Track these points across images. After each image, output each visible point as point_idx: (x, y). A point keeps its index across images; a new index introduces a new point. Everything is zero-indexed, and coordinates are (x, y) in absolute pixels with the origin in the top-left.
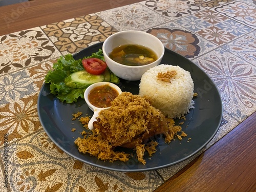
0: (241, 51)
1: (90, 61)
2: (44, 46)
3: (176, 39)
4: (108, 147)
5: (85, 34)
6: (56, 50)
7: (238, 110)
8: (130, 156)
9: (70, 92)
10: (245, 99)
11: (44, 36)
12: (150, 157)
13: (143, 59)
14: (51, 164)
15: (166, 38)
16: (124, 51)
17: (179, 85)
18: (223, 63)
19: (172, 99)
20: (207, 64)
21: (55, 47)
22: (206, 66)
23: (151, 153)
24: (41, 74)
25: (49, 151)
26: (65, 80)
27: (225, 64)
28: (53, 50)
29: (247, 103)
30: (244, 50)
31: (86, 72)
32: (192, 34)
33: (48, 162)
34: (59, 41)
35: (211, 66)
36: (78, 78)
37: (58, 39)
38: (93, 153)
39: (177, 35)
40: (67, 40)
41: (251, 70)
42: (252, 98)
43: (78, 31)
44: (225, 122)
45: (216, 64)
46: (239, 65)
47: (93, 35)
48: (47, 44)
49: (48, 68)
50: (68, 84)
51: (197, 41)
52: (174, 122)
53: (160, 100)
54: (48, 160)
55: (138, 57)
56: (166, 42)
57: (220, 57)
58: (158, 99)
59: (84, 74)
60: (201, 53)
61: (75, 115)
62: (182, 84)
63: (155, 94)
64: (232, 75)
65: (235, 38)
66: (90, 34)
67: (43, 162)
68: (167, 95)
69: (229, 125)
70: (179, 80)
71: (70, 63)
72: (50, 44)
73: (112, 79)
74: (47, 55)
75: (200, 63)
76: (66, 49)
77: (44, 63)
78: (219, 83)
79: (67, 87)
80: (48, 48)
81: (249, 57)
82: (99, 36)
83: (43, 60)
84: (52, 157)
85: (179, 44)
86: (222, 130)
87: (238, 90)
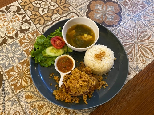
0: (148, 19)
1: (55, 39)
2: (24, 20)
3: (108, 10)
4: (69, 96)
5: (48, 8)
6: (32, 24)
7: (137, 66)
8: (80, 99)
9: (46, 60)
10: (142, 58)
11: (22, 11)
12: (89, 99)
13: (87, 37)
14: (43, 102)
15: (101, 9)
16: (75, 31)
18: (135, 30)
20: (125, 32)
21: (31, 21)
22: (124, 33)
23: (90, 97)
24: (27, 44)
25: (40, 95)
26: (42, 53)
27: (136, 32)
28: (30, 24)
29: (143, 61)
30: (150, 18)
31: (53, 47)
32: (119, 5)
33: (41, 101)
34: (32, 15)
35: (127, 34)
36: (50, 51)
37: (32, 13)
39: (108, 6)
40: (37, 13)
41: (150, 36)
42: (146, 57)
43: (43, 4)
45: (130, 32)
46: (145, 31)
47: (53, 8)
48: (26, 19)
49: (29, 39)
50: (44, 55)
51: (121, 11)
54: (41, 100)
55: (83, 35)
56: (100, 13)
57: (133, 25)
60: (123, 22)
61: (50, 75)
63: (93, 67)
64: (138, 41)
65: (146, 7)
66: (51, 7)
67: (39, 101)
71: (43, 41)
72: (27, 18)
73: (68, 49)
74: (27, 28)
75: (121, 30)
76: (38, 22)
77: (27, 35)
79: (44, 57)
80: (27, 21)
81: (152, 24)
82: (58, 8)
83: (26, 33)
84: (42, 98)
85: (109, 14)
87: (140, 52)
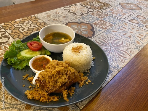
0: (117, 32)
1: (32, 43)
2: (3, 36)
3: (82, 28)
4: (46, 94)
5: (29, 28)
6: (11, 38)
7: (117, 65)
8: (59, 98)
9: (21, 62)
10: (121, 58)
11: (3, 30)
12: (71, 97)
13: (64, 40)
14: (11, 109)
15: (77, 28)
16: (53, 36)
17: (84, 54)
18: (108, 39)
19: (81, 62)
20: (99, 41)
21: (10, 36)
22: (99, 42)
23: (71, 94)
24: (2, 53)
25: (8, 101)
26: (17, 56)
27: (109, 40)
28: (9, 38)
29: (122, 60)
30: (118, 32)
31: (30, 50)
32: (90, 25)
33: (9, 108)
34: (12, 32)
35: (101, 42)
36: (25, 54)
37: (12, 31)
38: (37, 98)
39: (82, 26)
40: (18, 31)
41: (122, 42)
42: (124, 57)
43: (24, 26)
44: (111, 72)
45: (104, 40)
46: (116, 40)
47: (33, 28)
48: (5, 35)
49: (6, 49)
50: (19, 58)
51: (93, 28)
52: (83, 74)
53: (75, 63)
54: (8, 106)
55: (61, 39)
56: (76, 30)
57: (106, 36)
58: (74, 62)
59: (28, 51)
60: (96, 35)
61: (24, 77)
62: (86, 53)
63: (72, 60)
64: (113, 46)
65: (113, 26)
66: (32, 27)
67: (5, 108)
68: (78, 59)
69: (114, 73)
70: (84, 51)
71: (20, 45)
72: (7, 34)
73: (46, 53)
74: (5, 41)
75: (95, 40)
76: (17, 37)
77: (4, 46)
78: (106, 51)
79: (18, 60)
80: (6, 37)
81: (121, 35)
82: (37, 28)
83: (3, 45)
84: (11, 104)
85: (84, 31)
86: (110, 77)
87: (116, 54)
